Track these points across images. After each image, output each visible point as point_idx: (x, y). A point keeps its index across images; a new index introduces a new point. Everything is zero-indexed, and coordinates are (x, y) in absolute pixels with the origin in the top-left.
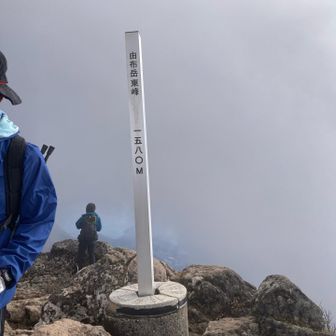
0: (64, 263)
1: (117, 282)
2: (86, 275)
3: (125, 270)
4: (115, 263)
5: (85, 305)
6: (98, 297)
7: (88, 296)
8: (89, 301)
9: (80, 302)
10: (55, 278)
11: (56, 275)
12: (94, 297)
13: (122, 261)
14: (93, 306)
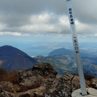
0: (38, 72)
1: (69, 87)
2: (57, 84)
3: (71, 83)
4: (67, 80)
5: (59, 95)
6: (63, 93)
7: (59, 92)
8: (60, 94)
9: (57, 94)
10: (35, 77)
11: (36, 76)
12: (62, 92)
13: (69, 80)
14: (62, 95)
